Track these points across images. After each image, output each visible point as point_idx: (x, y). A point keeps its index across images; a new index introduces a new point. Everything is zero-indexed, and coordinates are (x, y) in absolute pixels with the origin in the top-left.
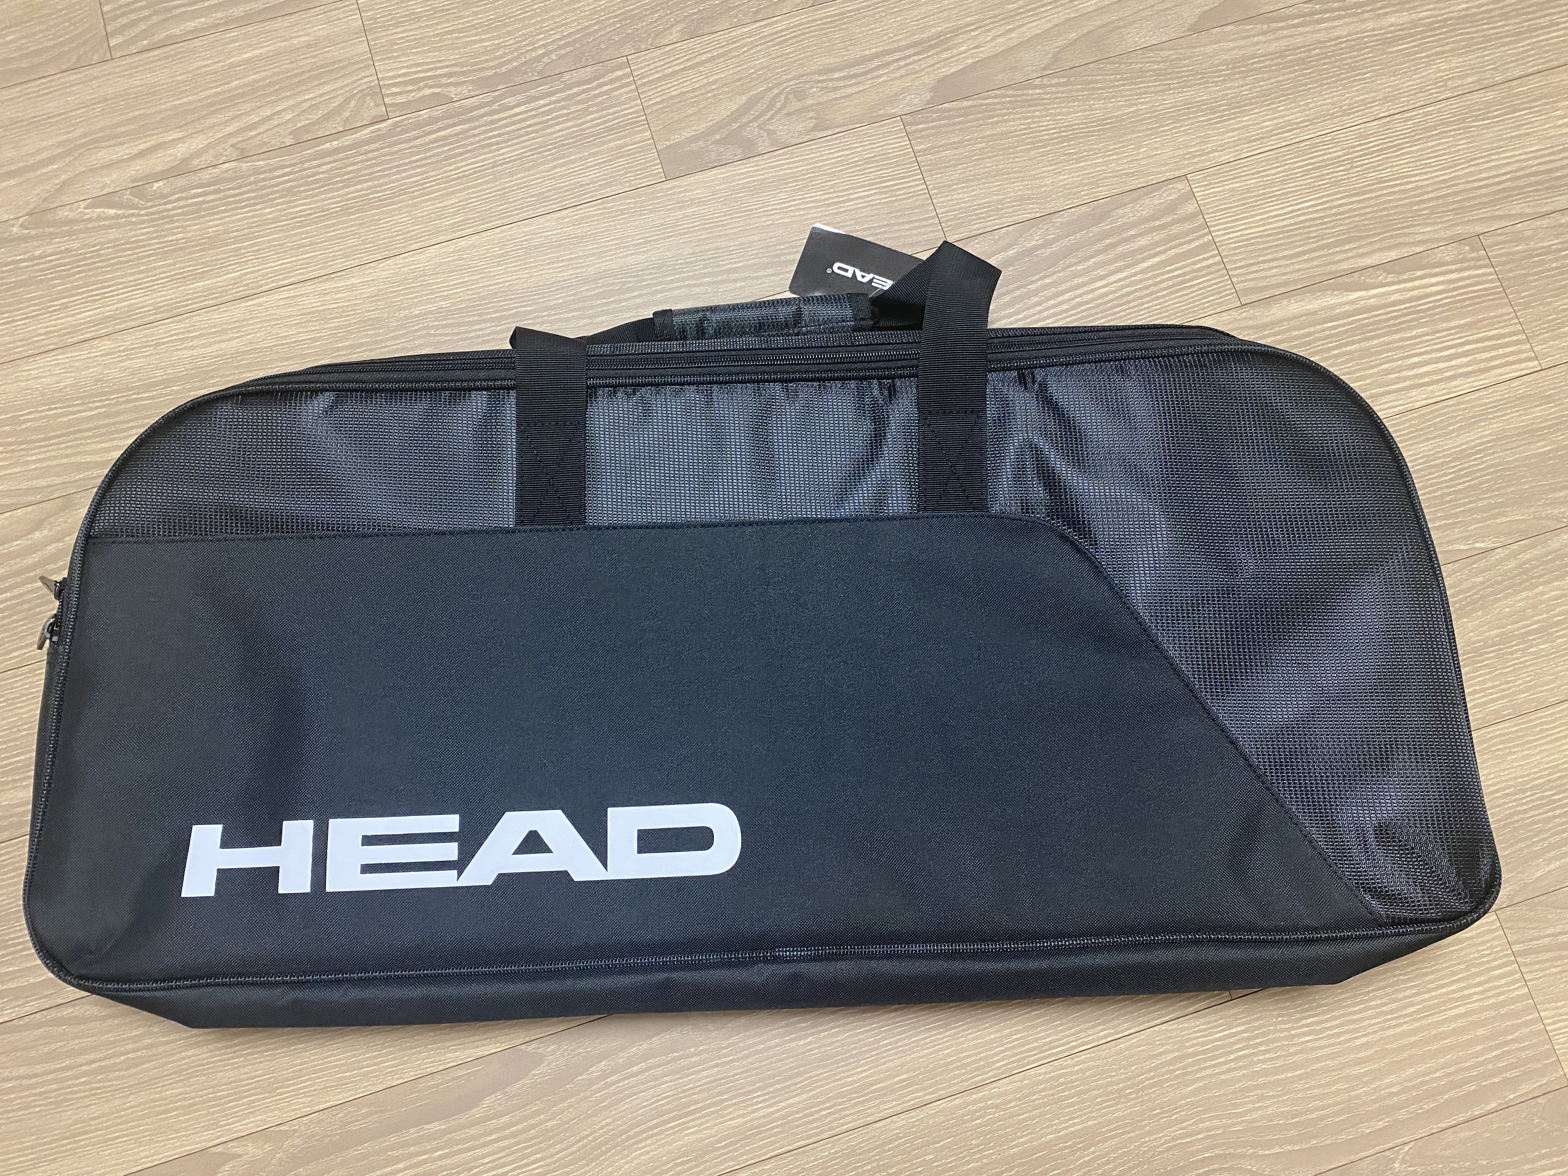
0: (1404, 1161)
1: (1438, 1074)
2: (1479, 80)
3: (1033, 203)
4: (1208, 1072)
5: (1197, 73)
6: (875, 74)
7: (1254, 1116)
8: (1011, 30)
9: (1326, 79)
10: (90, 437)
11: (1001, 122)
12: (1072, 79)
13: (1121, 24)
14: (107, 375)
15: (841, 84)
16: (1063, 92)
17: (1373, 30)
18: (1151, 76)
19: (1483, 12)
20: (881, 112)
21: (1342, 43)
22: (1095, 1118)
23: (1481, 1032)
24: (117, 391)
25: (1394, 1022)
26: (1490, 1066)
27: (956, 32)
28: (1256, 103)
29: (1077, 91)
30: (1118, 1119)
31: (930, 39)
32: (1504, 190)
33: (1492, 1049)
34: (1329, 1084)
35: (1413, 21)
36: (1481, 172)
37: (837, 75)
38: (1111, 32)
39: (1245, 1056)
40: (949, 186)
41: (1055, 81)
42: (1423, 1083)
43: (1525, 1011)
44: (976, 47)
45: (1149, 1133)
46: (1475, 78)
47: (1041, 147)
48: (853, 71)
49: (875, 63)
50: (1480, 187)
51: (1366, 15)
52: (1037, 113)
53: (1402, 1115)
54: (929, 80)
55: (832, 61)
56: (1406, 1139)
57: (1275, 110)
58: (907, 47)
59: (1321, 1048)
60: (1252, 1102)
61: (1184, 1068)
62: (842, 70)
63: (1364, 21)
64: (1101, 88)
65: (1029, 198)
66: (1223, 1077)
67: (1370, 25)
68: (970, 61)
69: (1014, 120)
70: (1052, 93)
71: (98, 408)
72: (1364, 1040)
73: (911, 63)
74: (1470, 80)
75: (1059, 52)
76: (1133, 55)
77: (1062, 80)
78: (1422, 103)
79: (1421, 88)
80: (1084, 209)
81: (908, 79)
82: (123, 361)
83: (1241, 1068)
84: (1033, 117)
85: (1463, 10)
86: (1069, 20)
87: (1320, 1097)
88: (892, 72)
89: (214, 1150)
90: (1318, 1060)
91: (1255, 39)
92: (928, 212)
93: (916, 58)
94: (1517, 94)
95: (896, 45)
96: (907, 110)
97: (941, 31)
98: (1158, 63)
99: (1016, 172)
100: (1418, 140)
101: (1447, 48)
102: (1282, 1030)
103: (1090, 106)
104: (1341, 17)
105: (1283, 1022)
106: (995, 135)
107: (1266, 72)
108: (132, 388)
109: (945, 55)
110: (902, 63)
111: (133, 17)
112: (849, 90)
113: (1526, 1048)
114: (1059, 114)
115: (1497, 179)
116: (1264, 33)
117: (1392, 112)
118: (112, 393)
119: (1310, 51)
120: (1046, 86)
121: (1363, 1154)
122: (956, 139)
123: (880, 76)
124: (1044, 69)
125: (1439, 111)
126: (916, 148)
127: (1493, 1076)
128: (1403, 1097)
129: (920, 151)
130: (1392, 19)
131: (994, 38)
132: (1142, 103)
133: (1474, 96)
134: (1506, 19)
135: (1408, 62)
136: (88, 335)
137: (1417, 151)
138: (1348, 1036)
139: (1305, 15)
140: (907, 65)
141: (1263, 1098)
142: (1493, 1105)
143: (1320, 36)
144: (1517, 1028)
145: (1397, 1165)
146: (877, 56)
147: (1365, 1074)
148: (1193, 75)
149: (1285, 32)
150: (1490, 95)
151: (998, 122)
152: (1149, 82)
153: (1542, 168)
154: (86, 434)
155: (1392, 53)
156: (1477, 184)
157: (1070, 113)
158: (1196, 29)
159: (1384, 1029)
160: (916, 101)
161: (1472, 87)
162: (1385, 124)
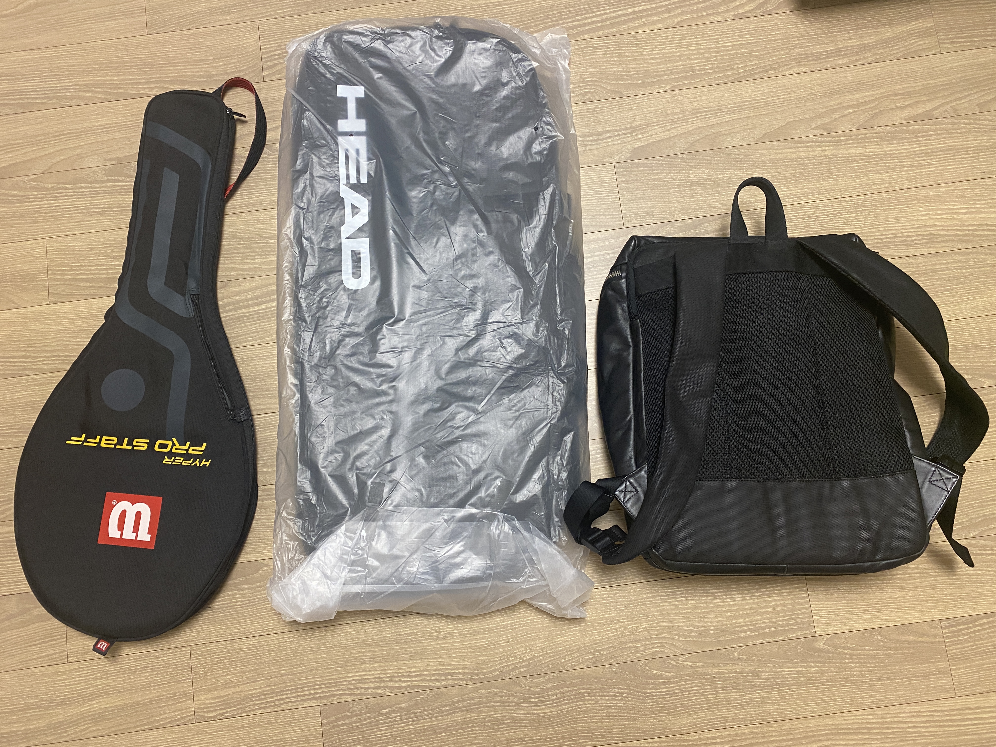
0: (739, 653)
1: (762, 622)
2: (888, 187)
3: (667, 215)
4: (666, 604)
5: (756, 163)
6: (606, 141)
7: (681, 624)
8: (673, 128)
9: (815, 175)
10: (238, 257)
11: (660, 173)
12: (697, 157)
13: (725, 133)
14: (247, 230)
15: (590, 143)
16: (691, 163)
17: (844, 154)
18: (734, 161)
19: (898, 153)
20: (605, 160)
21: (827, 158)
22: (615, 613)
23: (784, 608)
24: (251, 238)
25: (748, 598)
26: (784, 622)
27: (648, 125)
28: (780, 182)
29: (698, 163)
30: (625, 616)
31: (634, 127)
32: (886, 242)
33: (787, 616)
34: (715, 618)
35: (863, 153)
36: (877, 232)
37: (588, 139)
38: (720, 136)
39: (682, 600)
40: (630, 201)
41: (689, 157)
42: (754, 624)
43: (805, 603)
44: (656, 134)
45: (636, 623)
46: (886, 186)
47: (676, 188)
48: (596, 138)
49: (608, 135)
50: (875, 239)
51: (842, 147)
52: (677, 171)
53: (743, 635)
54: (630, 147)
55: (588, 131)
56: (743, 645)
57: (788, 187)
58: (623, 130)
59: (715, 603)
60: (682, 619)
61: (657, 600)
62: (592, 136)
63: (839, 149)
64: (710, 164)
65: (665, 212)
66: (672, 607)
67: (842, 151)
68: (651, 141)
69: (666, 173)
70: (686, 162)
71: (242, 244)
72: (734, 602)
73: (624, 138)
74: (883, 186)
75: (693, 143)
76: (727, 149)
77: (692, 157)
78: (858, 194)
79: (859, 187)
80: (690, 221)
81: (621, 145)
82: (255, 225)
83: (680, 605)
84: (675, 173)
85: (888, 151)
86: (702, 127)
87: (711, 622)
88: (614, 141)
89: (259, 561)
90: (713, 607)
91: (787, 150)
92: (617, 211)
93: (627, 135)
94: (904, 197)
95: (618, 128)
96: (618, 161)
97: (640, 124)
98: (739, 155)
99: (661, 199)
100: (851, 212)
101: (876, 169)
102: (700, 593)
103: (703, 171)
104: (829, 146)
105: (702, 590)
106: (655, 179)
107: (788, 167)
108: (258, 238)
109: (641, 136)
110: (620, 137)
111: (275, 62)
112: (594, 147)
113: (802, 618)
114: (687, 173)
115: (884, 237)
116: (791, 148)
117: (843, 196)
118: (249, 238)
119: (811, 160)
120: (684, 158)
121: (723, 647)
122: (637, 178)
123: (608, 142)
124: (685, 150)
125: (865, 199)
126: (618, 180)
127: (785, 626)
128: (745, 628)
129: (620, 182)
130: (853, 151)
131: (664, 131)
132: (727, 174)
133: (883, 194)
134: (907, 159)
135: (856, 173)
136: (242, 211)
137: (849, 217)
138: (727, 600)
139: (813, 142)
140: (622, 138)
141: (687, 618)
142: (782, 638)
143: (818, 153)
144: (800, 609)
145: (736, 654)
146: (609, 132)
147: (731, 616)
148: (754, 164)
149: (801, 149)
150: (891, 195)
151: (658, 173)
152: (732, 164)
153: (907, 234)
154: (236, 255)
155: (849, 167)
156: (874, 238)
157: (693, 173)
158: (759, 141)
159: (743, 600)
160: (622, 157)
161: (883, 190)
162: (837, 202)
